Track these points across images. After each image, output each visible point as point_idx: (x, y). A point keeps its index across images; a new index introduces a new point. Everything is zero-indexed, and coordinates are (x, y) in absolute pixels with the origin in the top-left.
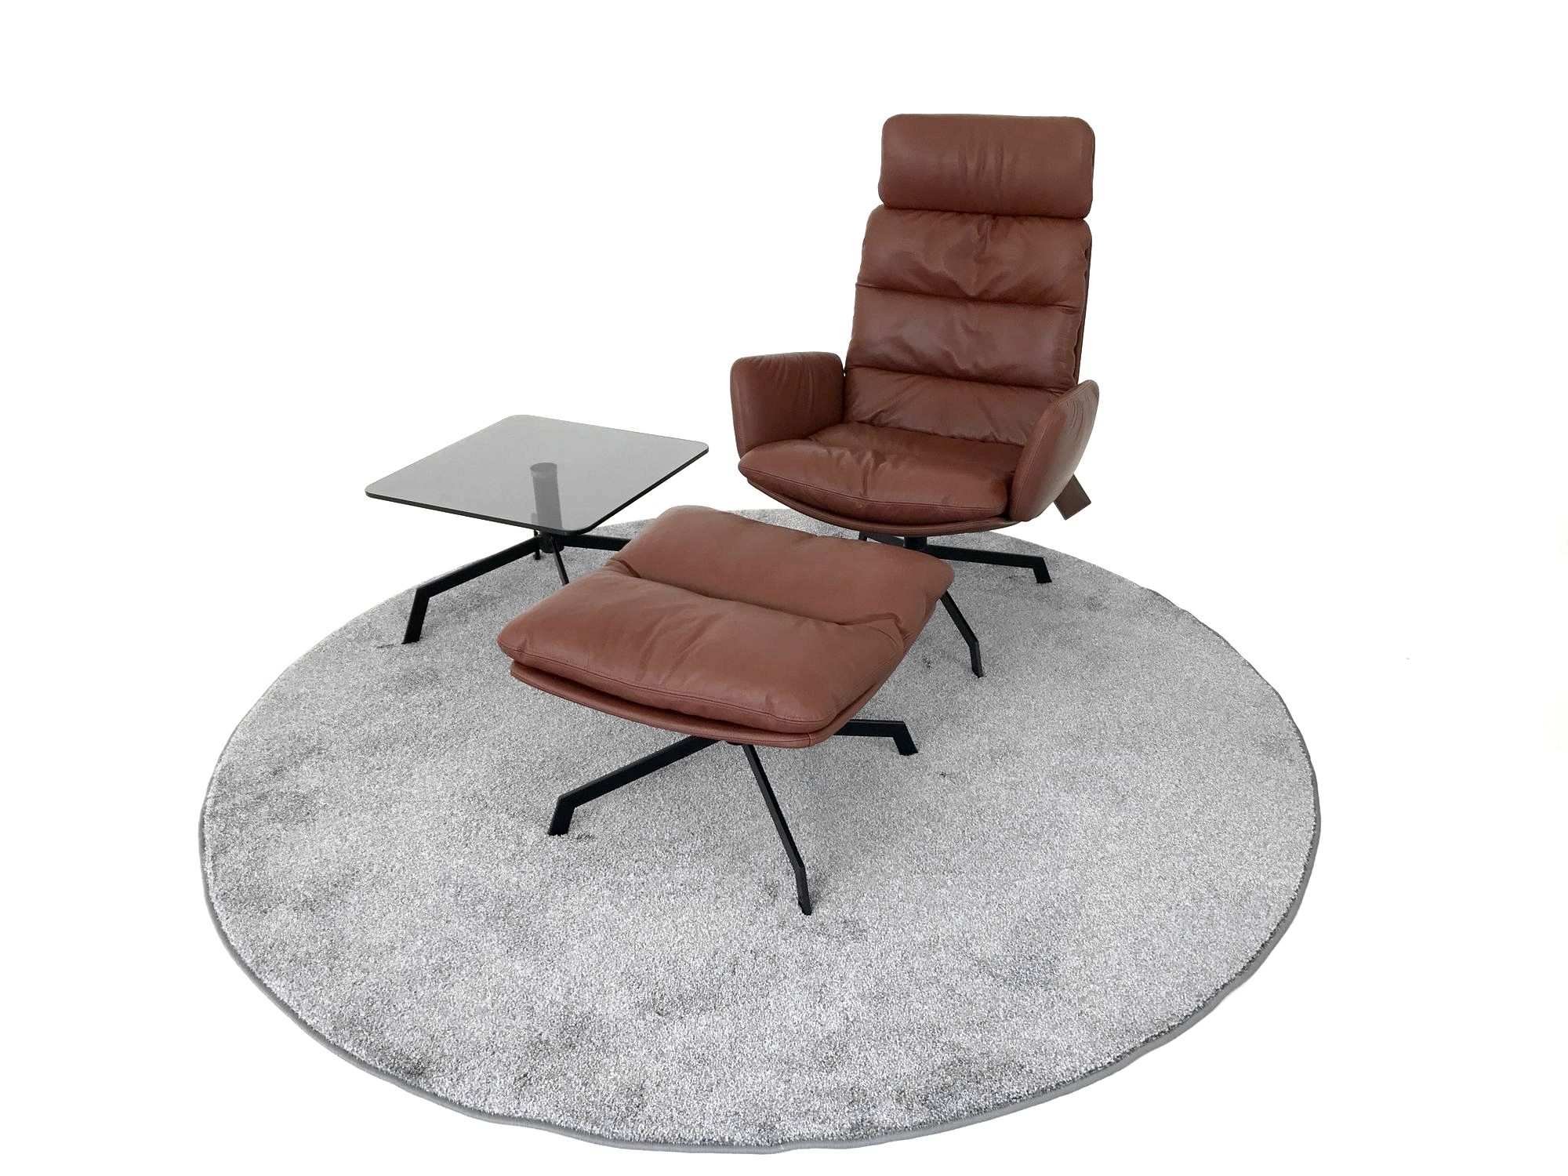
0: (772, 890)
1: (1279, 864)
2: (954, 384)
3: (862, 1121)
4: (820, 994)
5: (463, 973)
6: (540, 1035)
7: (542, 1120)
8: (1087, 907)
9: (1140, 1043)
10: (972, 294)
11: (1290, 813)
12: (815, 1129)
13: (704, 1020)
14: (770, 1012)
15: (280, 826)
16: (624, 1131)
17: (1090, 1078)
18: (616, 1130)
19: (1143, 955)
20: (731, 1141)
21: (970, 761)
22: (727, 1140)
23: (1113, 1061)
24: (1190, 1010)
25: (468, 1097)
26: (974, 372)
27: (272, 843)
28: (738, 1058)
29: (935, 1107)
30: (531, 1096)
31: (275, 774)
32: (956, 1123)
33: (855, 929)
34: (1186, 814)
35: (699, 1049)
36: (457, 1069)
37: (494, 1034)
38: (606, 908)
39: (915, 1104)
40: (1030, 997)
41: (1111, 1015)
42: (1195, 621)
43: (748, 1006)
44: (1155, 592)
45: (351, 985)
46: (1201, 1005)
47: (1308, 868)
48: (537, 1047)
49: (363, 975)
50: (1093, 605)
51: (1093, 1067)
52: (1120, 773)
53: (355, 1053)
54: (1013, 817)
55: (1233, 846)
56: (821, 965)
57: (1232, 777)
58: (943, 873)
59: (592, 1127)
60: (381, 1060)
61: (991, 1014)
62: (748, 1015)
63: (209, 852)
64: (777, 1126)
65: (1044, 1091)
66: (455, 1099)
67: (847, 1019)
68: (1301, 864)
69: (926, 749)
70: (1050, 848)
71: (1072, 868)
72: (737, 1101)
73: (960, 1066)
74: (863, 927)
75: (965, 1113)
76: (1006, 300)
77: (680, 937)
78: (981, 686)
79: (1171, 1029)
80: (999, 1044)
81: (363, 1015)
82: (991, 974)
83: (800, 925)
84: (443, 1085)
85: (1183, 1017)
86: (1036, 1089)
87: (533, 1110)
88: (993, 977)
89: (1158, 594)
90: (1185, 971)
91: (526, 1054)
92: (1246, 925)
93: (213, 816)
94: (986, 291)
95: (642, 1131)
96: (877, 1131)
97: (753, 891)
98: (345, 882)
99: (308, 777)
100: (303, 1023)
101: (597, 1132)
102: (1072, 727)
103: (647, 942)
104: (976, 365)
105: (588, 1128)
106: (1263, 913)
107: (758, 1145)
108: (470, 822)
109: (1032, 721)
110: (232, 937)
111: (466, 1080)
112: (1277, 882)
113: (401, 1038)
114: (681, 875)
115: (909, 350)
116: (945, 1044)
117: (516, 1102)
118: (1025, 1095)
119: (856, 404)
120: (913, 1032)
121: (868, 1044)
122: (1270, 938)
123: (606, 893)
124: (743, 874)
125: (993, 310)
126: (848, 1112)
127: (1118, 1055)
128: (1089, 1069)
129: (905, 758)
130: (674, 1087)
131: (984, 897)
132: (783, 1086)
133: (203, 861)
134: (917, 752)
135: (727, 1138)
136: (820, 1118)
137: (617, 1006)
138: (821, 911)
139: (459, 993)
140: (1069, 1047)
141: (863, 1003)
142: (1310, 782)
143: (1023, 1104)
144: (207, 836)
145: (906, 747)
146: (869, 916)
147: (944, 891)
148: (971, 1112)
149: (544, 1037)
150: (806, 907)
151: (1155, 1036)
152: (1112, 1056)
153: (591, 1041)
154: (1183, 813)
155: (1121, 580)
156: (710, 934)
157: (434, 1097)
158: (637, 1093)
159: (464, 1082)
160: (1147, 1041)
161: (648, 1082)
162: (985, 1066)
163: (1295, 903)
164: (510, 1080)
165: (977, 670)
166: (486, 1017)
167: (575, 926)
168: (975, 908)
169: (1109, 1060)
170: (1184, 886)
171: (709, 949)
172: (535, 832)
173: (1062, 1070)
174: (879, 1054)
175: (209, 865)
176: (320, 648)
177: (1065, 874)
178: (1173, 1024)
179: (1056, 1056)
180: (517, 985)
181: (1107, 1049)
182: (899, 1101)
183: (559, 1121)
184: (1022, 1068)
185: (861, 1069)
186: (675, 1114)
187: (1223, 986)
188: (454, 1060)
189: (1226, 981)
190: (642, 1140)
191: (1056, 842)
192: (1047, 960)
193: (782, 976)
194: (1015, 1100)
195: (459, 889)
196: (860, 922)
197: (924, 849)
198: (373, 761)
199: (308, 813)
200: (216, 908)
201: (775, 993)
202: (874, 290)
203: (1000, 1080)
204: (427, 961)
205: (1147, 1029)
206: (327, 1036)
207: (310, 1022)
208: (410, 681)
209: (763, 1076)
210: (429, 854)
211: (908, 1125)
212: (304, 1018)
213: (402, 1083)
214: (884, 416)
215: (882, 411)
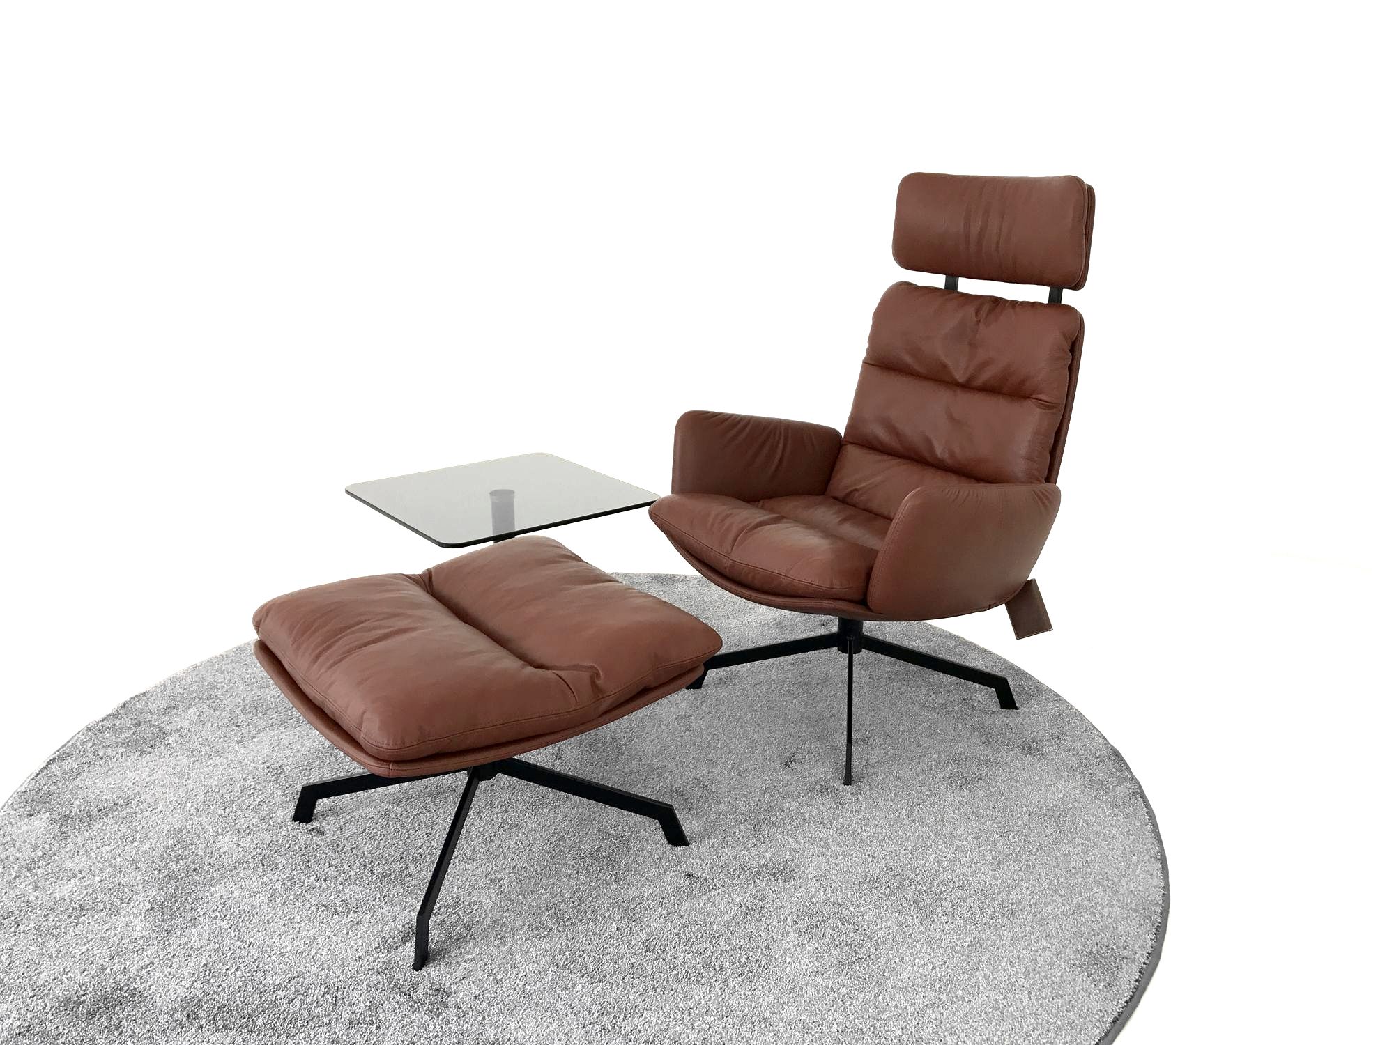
2: (931, 472)
5: (96, 917)
6: (83, 995)
10: (960, 377)
15: (121, 750)
21: (731, 871)
27: (102, 762)
31: (167, 709)
33: (440, 1001)
37: (54, 979)
48: (69, 1005)
69: (700, 845)
76: (991, 390)
99: (187, 718)
104: (952, 454)
108: (250, 790)
109: (839, 849)
115: (894, 431)
119: (835, 479)
123: (278, 886)
125: (979, 398)
129: (671, 846)
134: (688, 845)
137: (169, 992)
139: (72, 934)
144: (69, 744)
150: (419, 959)
153: (111, 1018)
202: (877, 368)
214: (857, 494)
215: (856, 490)
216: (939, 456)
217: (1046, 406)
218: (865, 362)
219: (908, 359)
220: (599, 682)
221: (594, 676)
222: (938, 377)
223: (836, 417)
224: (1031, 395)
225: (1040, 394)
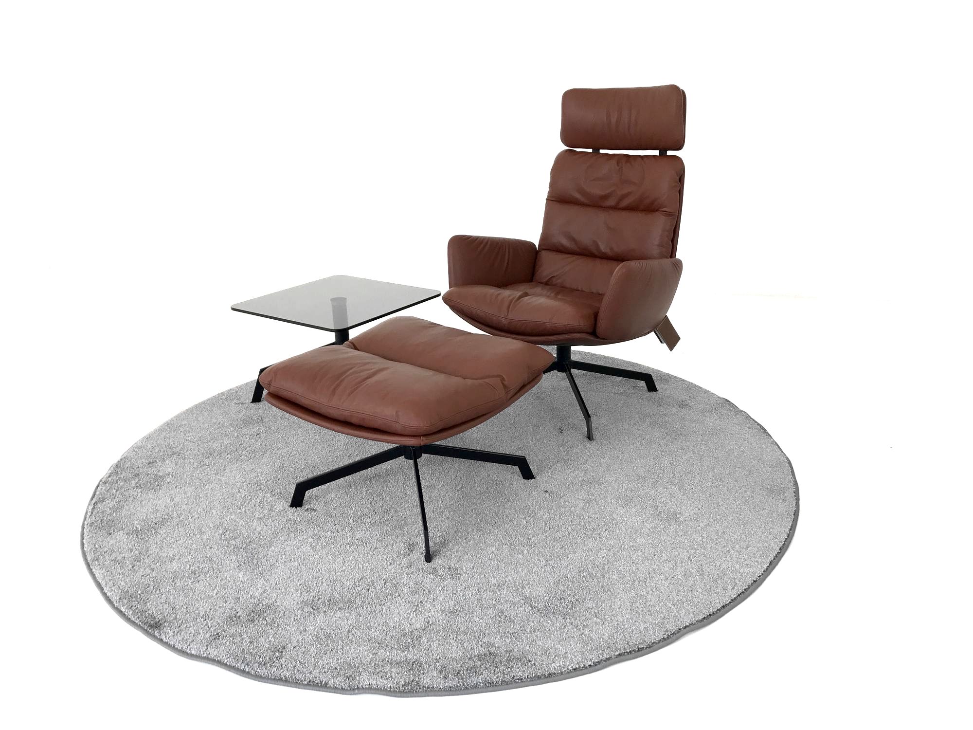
0: (411, 547)
1: (753, 559)
2: (598, 261)
3: (412, 681)
4: (417, 607)
5: (208, 576)
6: (237, 613)
7: (217, 660)
8: (610, 573)
9: (615, 655)
10: (611, 204)
11: (771, 530)
12: (381, 683)
13: (339, 614)
14: (382, 614)
15: (139, 490)
16: (262, 671)
17: (574, 673)
18: (258, 670)
19: (638, 604)
20: (326, 684)
21: (567, 485)
22: (323, 683)
23: (592, 664)
24: (657, 639)
25: (179, 643)
26: (610, 254)
27: (132, 499)
28: (350, 638)
29: (462, 679)
30: (216, 646)
31: (149, 464)
32: (475, 690)
33: (454, 573)
34: (699, 526)
35: (329, 630)
36: (180, 627)
37: (210, 610)
38: (306, 548)
39: (450, 675)
40: (552, 621)
41: (601, 638)
42: (748, 417)
43: (369, 609)
44: (726, 400)
45: (140, 577)
46: (666, 637)
47: (772, 565)
48: (233, 619)
49: (150, 571)
50: (682, 405)
51: (577, 666)
52: (663, 499)
53: (126, 613)
54: (582, 518)
55: (724, 546)
56: (424, 590)
57: (739, 507)
58: (524, 546)
59: (245, 666)
60: (138, 618)
61: (521, 629)
62: (367, 614)
63: (94, 500)
64: (357, 678)
65: (539, 677)
66: (172, 643)
67: (428, 623)
68: (768, 561)
69: (542, 479)
70: (600, 538)
71: (609, 550)
72: (339, 661)
73: (490, 657)
74: (460, 572)
75: (482, 684)
76: (632, 208)
77: (344, 568)
78: (588, 444)
79: (639, 650)
80: (521, 646)
81: (139, 592)
82: (531, 605)
83: (420, 567)
84: (168, 634)
85: (651, 643)
86: (534, 675)
87: (213, 653)
88: (532, 607)
89: (728, 401)
90: (662, 616)
91: (224, 622)
92: (715, 593)
93: (105, 483)
94: (619, 203)
95: (274, 672)
96: (420, 688)
97: (400, 545)
98: (162, 523)
99: (168, 467)
100: (104, 594)
101: (247, 670)
102: (641, 472)
103: (323, 569)
104: (612, 249)
105: (242, 668)
106: (730, 587)
107: (342, 688)
108: (248, 496)
109: (616, 466)
110: (86, 546)
111: (183, 633)
112: (747, 570)
113: (155, 607)
114: (358, 535)
115: (573, 240)
116: (485, 643)
117: (206, 648)
118: (525, 678)
119: (539, 271)
120: (467, 634)
121: (435, 638)
122: (730, 602)
123: (310, 540)
124: (397, 537)
125: (624, 214)
126: (406, 675)
127: (597, 661)
128: (574, 667)
129: (526, 481)
130: (304, 650)
131: (544, 562)
132: (371, 656)
133: (89, 504)
134: (534, 478)
135: (324, 681)
136: (386, 676)
137: (290, 601)
138: (437, 562)
139: (200, 586)
140: (566, 653)
141: (441, 615)
142: (793, 514)
143: (523, 684)
144: (97, 493)
145: (528, 474)
146: (466, 566)
147: (520, 556)
148: (486, 684)
149: (238, 614)
150: (429, 558)
151: (627, 652)
152: (593, 661)
153: (265, 619)
154: (697, 525)
155: (706, 392)
156: (363, 568)
157: (161, 641)
158: (280, 650)
159: (180, 634)
160: (620, 655)
161: (290, 645)
162: (505, 658)
163: (756, 584)
164: (208, 635)
165: (590, 437)
166: (210, 601)
167: (283, 556)
168: (536, 567)
169: (590, 663)
170: (682, 567)
171: (358, 576)
172: (283, 505)
173: (554, 667)
174: (439, 644)
175: (91, 508)
176: (205, 403)
177: (603, 553)
178: (642, 646)
179: (555, 657)
180: (236, 585)
181: (591, 657)
182: (441, 672)
183: (226, 661)
184: (530, 661)
185: (425, 652)
186: (298, 664)
187: (686, 627)
188: (180, 622)
189: (688, 624)
190: (273, 677)
191: (605, 535)
192: (571, 601)
193: (397, 595)
194: (517, 680)
195: (225, 531)
196: (459, 569)
197: (517, 532)
198: (207, 461)
199: (158, 485)
200: (85, 530)
201: (389, 604)
202: (555, 202)
203: (512, 667)
204: (190, 568)
205: (621, 646)
206: (115, 602)
207: (109, 594)
208: (247, 422)
209: (361, 649)
210: (216, 512)
211: (441, 687)
212: (106, 591)
213: (146, 632)
214: (554, 279)
215: (554, 277)
216: (603, 251)
217: (669, 215)
218: (547, 200)
219: (578, 196)
220: (506, 383)
221: (503, 379)
222: (596, 204)
223: (532, 234)
224: (660, 208)
225: (664, 208)
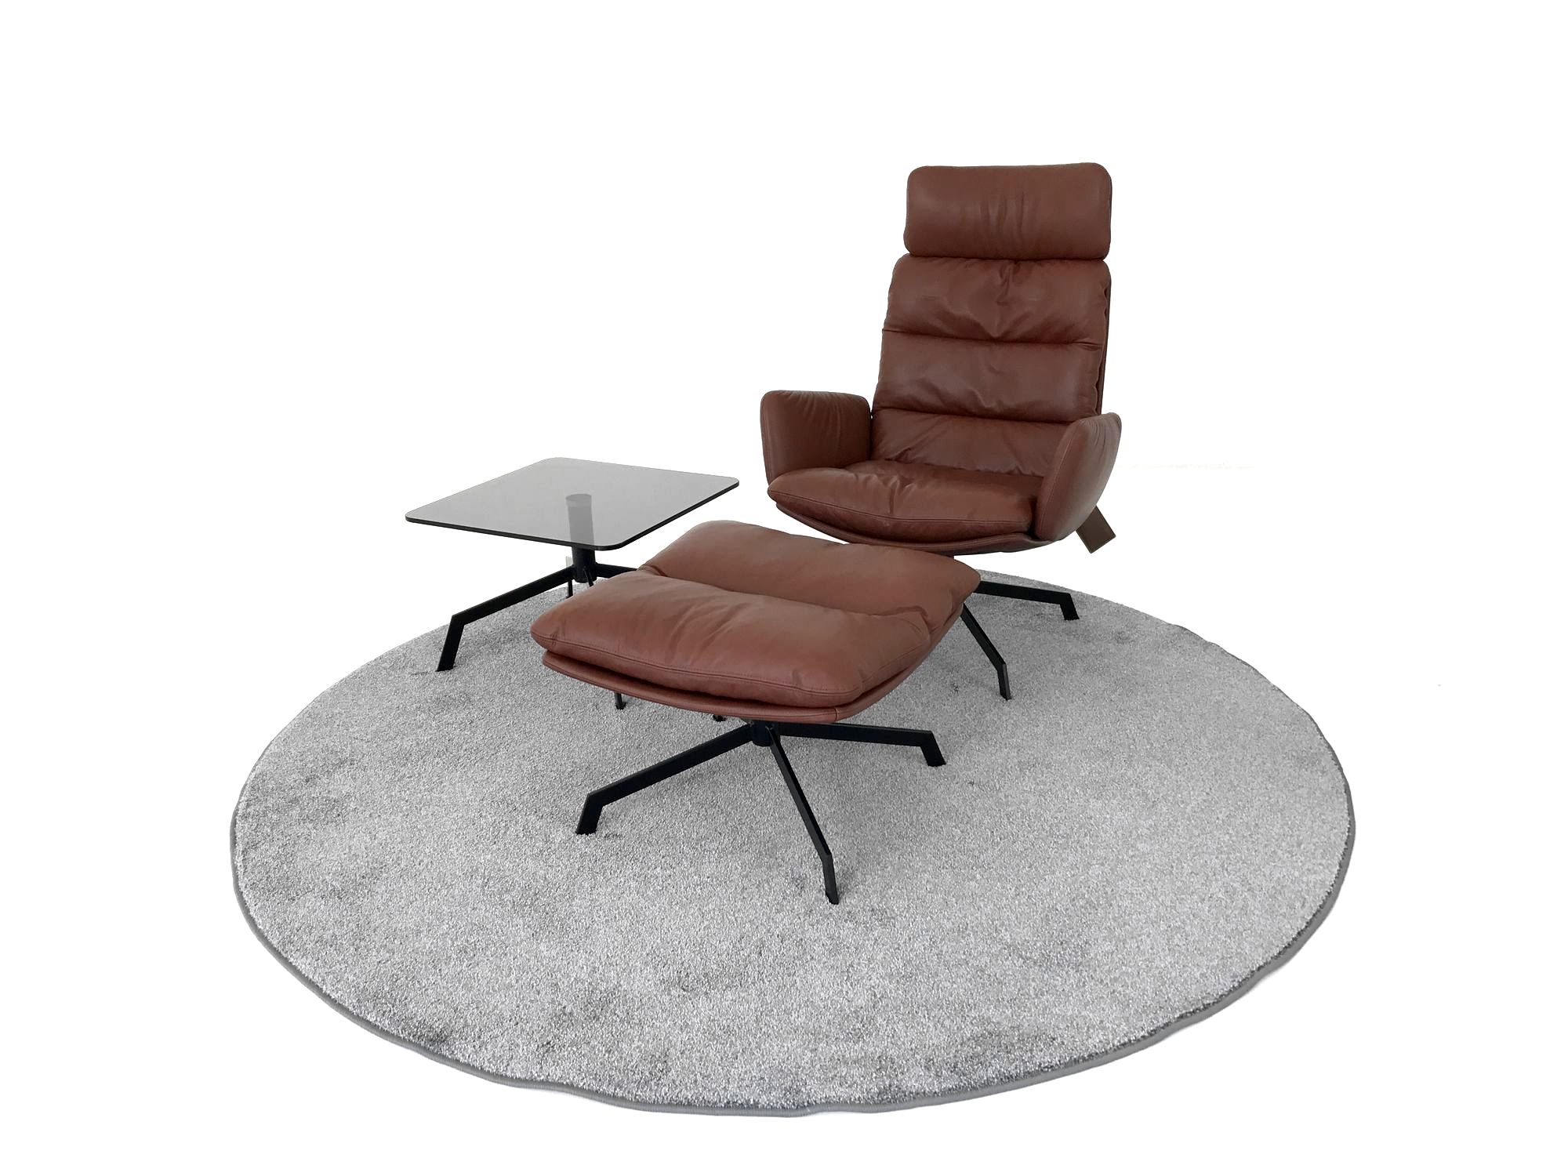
0: (800, 883)
1: (1314, 861)
2: (979, 422)
3: (890, 1086)
4: (847, 973)
5: (488, 953)
6: (564, 1008)
7: (565, 1083)
8: (1118, 898)
9: (1174, 1018)
10: (995, 334)
11: (1323, 817)
12: (842, 1092)
13: (729, 996)
14: (797, 988)
15: (310, 826)
16: (646, 1094)
17: (1124, 1051)
18: (639, 1093)
19: (1176, 941)
20: (756, 1104)
21: (999, 772)
22: (752, 1102)
23: (1146, 1034)
24: (1225, 989)
25: (490, 1063)
26: (998, 410)
27: (302, 840)
28: (763, 1030)
29: (964, 1075)
30: (554, 1062)
31: (307, 781)
32: (987, 1090)
33: (884, 917)
34: (1218, 818)
35: (725, 1022)
36: (479, 1037)
37: (518, 1007)
38: (631, 898)
39: (944, 1072)
40: (1061, 978)
41: (1144, 994)
42: (1223, 652)
43: (775, 984)
44: (1183, 628)
45: (376, 963)
46: (1236, 985)
47: (1344, 866)
48: (562, 1018)
49: (388, 955)
50: (1120, 638)
51: (1126, 1040)
52: (1150, 783)
53: (378, 1024)
54: (1043, 819)
55: (1266, 846)
56: (848, 948)
57: (1264, 786)
58: (972, 869)
59: (615, 1089)
60: (404, 1029)
61: (1021, 992)
62: (775, 991)
63: (240, 847)
64: (803, 1089)
65: (1076, 1061)
66: (477, 1064)
67: (875, 996)
68: (1336, 862)
69: (955, 763)
70: (1080, 847)
71: (1103, 864)
72: (763, 1067)
73: (990, 1038)
74: (891, 914)
75: (996, 1080)
76: (1030, 340)
77: (706, 923)
78: (1006, 707)
79: (1207, 1006)
80: (1029, 1020)
81: (386, 989)
82: (1021, 956)
83: (826, 912)
84: (465, 1050)
85: (1218, 997)
86: (1068, 1059)
87: (555, 1074)
88: (1023, 958)
89: (1186, 629)
90: (1219, 954)
91: (550, 1024)
92: (1281, 915)
93: (245, 817)
94: (1007, 333)
95: (666, 1094)
96: (905, 1096)
97: (780, 881)
98: (374, 875)
99: (341, 784)
100: (326, 997)
101: (620, 1095)
102: (1101, 743)
103: (674, 928)
104: (1000, 402)
105: (611, 1091)
106: (1298, 905)
107: (783, 1107)
108: (499, 823)
109: (1061, 738)
110: (259, 921)
111: (489, 1047)
112: (1312, 878)
113: (424, 1010)
114: (708, 870)
115: (934, 390)
116: (975, 1018)
117: (539, 1066)
118: (1056, 1064)
119: (883, 442)
120: (942, 1008)
121: (895, 1018)
122: (1306, 927)
123: (633, 884)
124: (770, 868)
125: (1019, 350)
126: (876, 1078)
127: (1152, 1029)
128: (1122, 1042)
129: (934, 769)
130: (698, 1054)
131: (1013, 889)
132: (809, 1054)
133: (233, 854)
134: (945, 764)
135: (752, 1100)
136: (847, 1083)
137: (642, 982)
138: (849, 901)
139: (484, 971)
140: (1102, 1022)
141: (890, 982)
142: (1343, 791)
143: (1054, 1073)
144: (239, 835)
145: (934, 758)
146: (898, 906)
147: (973, 883)
148: (1002, 1079)
149: (568, 1010)
150: (833, 896)
151: (1190, 1013)
152: (1146, 1029)
153: (615, 1014)
154: (1215, 817)
155: (1148, 617)
156: (736, 920)
157: (456, 1063)
158: (661, 1060)
159: (486, 1049)
160: (1181, 1017)
161: (672, 1050)
162: (1016, 1038)
163: (1332, 896)
164: (534, 1047)
165: (1005, 693)
166: (510, 993)
167: (601, 913)
168: (1004, 898)
169: (1142, 1033)
170: (1217, 880)
171: (735, 934)
172: (564, 833)
173: (1095, 1042)
174: (907, 1027)
175: (239, 860)
176: (355, 675)
177: (1096, 869)
178: (1208, 1002)
179: (1088, 1030)
180: (542, 964)
181: (1140, 1024)
182: (928, 1068)
183: (582, 1084)
184: (1054, 1039)
185: (889, 1040)
186: (699, 1078)
187: (1259, 968)
188: (477, 1030)
189: (1262, 964)
190: (666, 1102)
191: (1086, 842)
192: (1078, 945)
193: (809, 958)
194: (1046, 1069)
195: (486, 880)
196: (888, 910)
197: (953, 847)
198: (404, 770)
199: (339, 815)
200: (245, 896)
201: (801, 972)
202: (899, 334)
203: (1031, 1051)
204: (453, 943)
205: (1180, 1007)
206: (351, 1008)
207: (334, 996)
208: (443, 703)
209: (789, 1045)
210: (457, 851)
211: (937, 1090)
212: (328, 992)
213: (424, 1051)
214: (910, 453)
215: (909, 449)
216: (986, 406)
217: (1088, 348)
218: (884, 331)
219: (938, 324)
220: (929, 618)
221: (924, 614)
222: (972, 335)
225: (1086, 337)
